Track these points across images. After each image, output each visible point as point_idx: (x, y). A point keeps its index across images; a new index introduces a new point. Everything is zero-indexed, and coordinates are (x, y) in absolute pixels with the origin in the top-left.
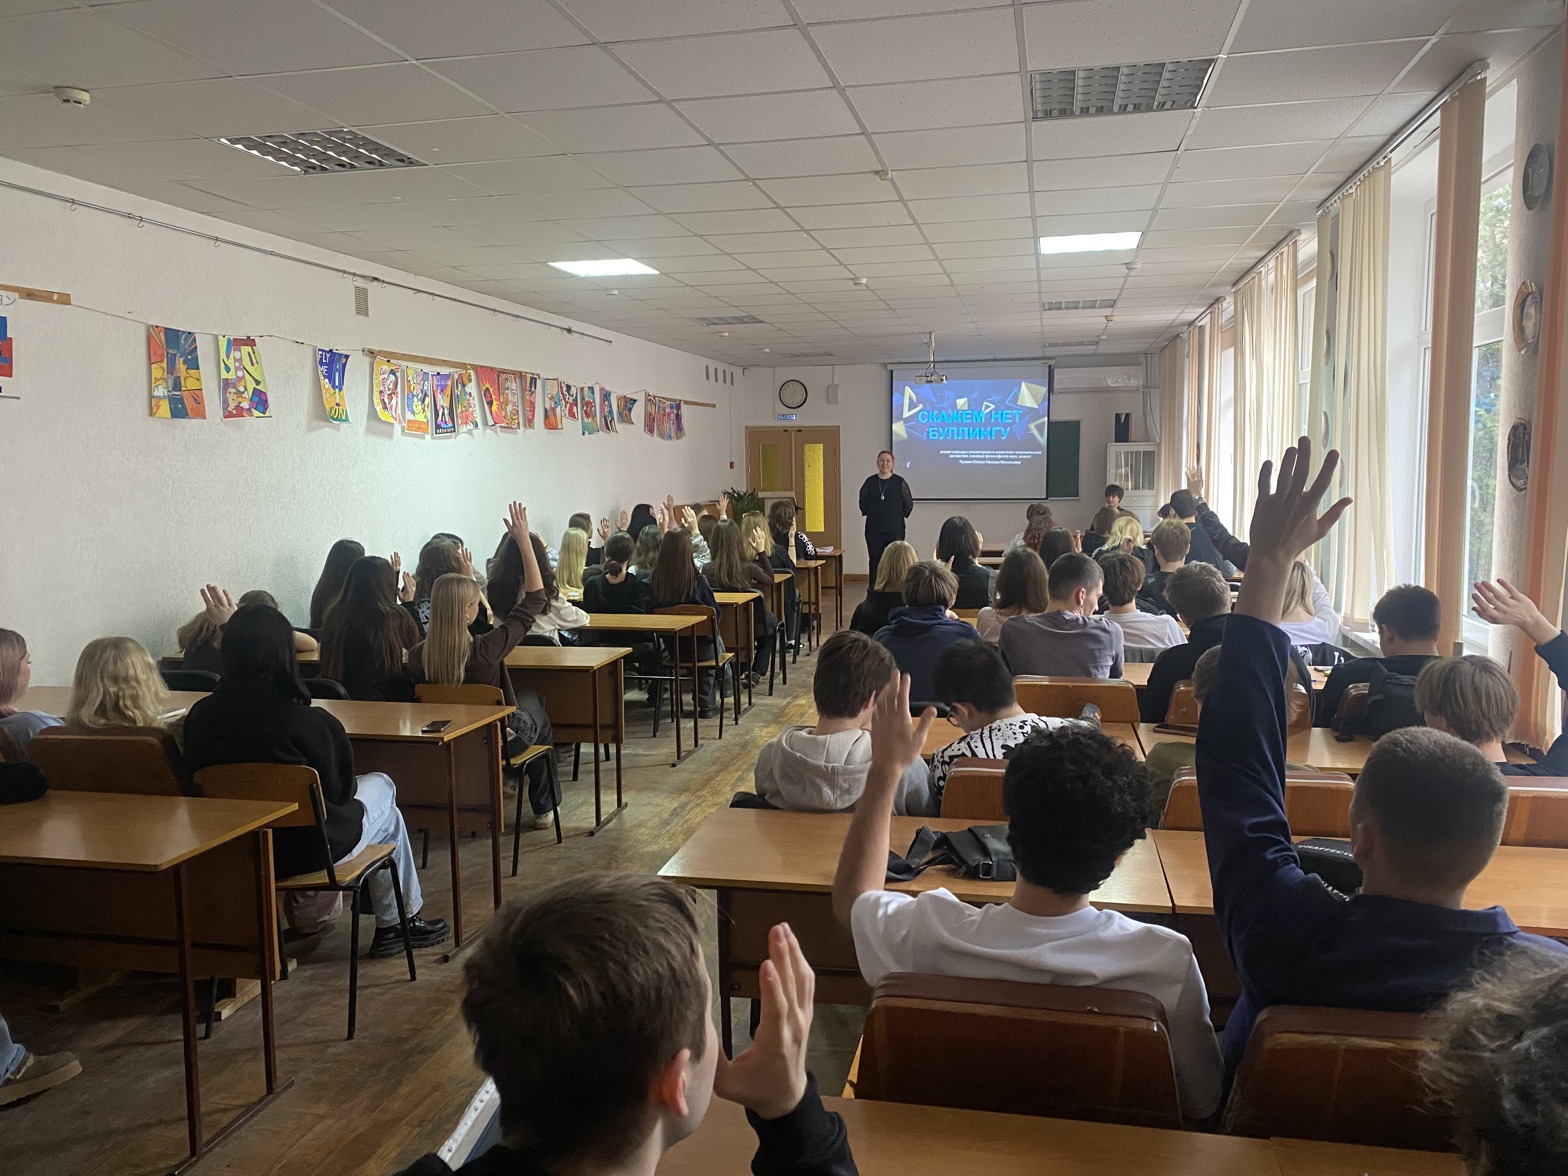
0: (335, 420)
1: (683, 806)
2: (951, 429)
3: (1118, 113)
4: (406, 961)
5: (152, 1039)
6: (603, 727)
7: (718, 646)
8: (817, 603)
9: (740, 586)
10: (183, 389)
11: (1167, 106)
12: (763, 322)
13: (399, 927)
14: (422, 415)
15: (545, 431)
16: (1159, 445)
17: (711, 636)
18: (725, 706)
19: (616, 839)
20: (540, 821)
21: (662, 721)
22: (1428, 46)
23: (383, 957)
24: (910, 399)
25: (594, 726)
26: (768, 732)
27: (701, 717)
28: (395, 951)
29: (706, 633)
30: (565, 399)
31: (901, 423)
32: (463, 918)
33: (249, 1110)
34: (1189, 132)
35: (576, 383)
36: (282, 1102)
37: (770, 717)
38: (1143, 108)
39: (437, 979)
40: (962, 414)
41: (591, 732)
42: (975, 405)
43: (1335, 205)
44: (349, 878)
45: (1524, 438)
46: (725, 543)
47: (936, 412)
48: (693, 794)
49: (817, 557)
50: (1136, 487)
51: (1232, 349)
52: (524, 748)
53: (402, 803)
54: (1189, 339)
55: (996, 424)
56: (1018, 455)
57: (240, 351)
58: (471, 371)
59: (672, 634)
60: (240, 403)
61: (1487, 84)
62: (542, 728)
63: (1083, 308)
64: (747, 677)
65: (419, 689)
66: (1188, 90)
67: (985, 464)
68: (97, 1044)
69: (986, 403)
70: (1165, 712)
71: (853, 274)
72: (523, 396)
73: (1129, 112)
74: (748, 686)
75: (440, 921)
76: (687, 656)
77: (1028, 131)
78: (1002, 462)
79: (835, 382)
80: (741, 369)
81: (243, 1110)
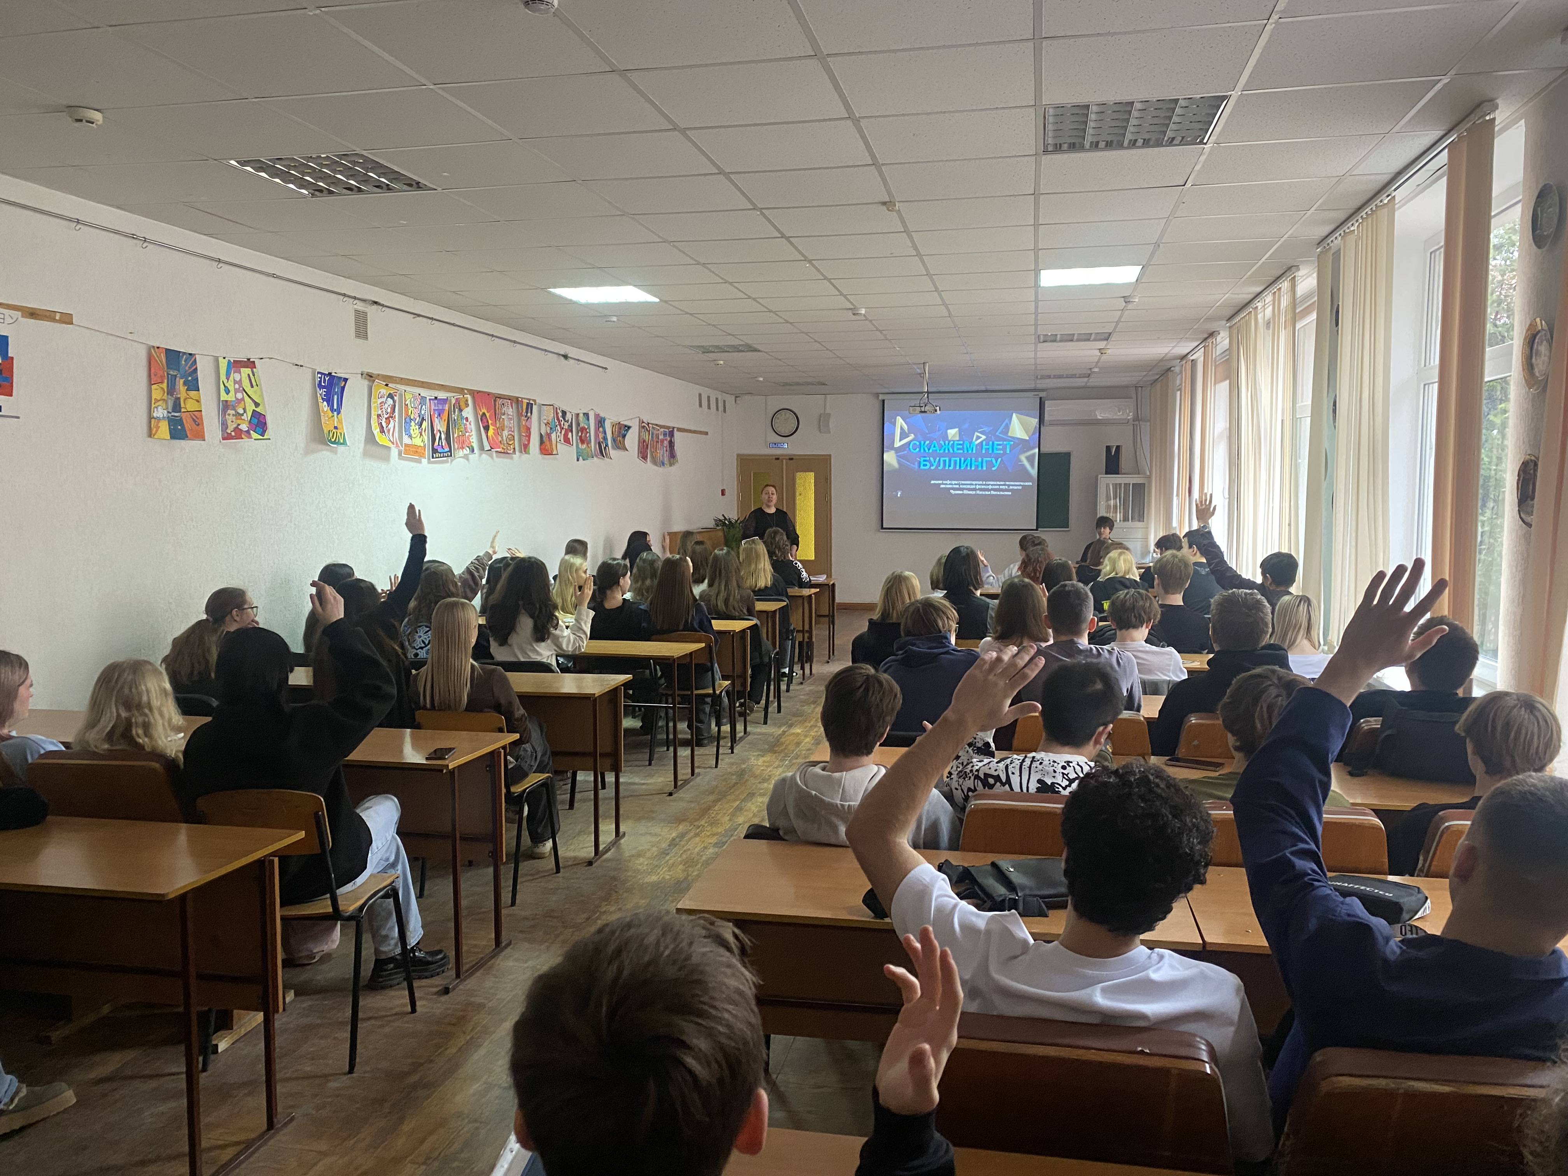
0: (333, 443)
1: (682, 836)
2: (942, 459)
3: (1128, 148)
4: (407, 992)
5: (148, 1072)
6: (602, 754)
7: (715, 674)
8: (810, 631)
9: (737, 614)
10: (183, 410)
11: (1176, 142)
12: (756, 350)
13: (398, 957)
14: (420, 439)
15: (540, 456)
16: (1149, 477)
17: (709, 664)
18: (722, 734)
19: (615, 870)
20: (537, 850)
21: (657, 750)
22: (1439, 86)
23: (383, 988)
24: (902, 428)
25: (594, 754)
26: (764, 762)
27: (697, 746)
28: (395, 982)
29: (703, 660)
30: (560, 425)
31: (893, 452)
32: (465, 948)
33: (248, 1146)
34: (1198, 167)
35: (573, 409)
36: (282, 1138)
37: (767, 747)
38: (1151, 143)
39: (439, 1011)
40: (953, 444)
41: (590, 761)
42: (967, 435)
43: (1336, 242)
44: (352, 908)
45: (1532, 475)
46: (723, 571)
47: (928, 442)
48: (691, 823)
49: (811, 585)
50: (1126, 519)
51: (1228, 381)
52: (525, 775)
53: (402, 831)
54: (1181, 372)
55: (987, 455)
56: (1009, 486)
57: (240, 373)
58: (468, 396)
59: (671, 661)
60: (239, 425)
61: (1496, 124)
62: (543, 755)
63: (1078, 340)
64: (741, 705)
66: (1199, 126)
67: (975, 494)
68: (93, 1076)
69: (976, 434)
70: (1176, 745)
71: (852, 304)
72: (519, 421)
73: (1139, 147)
74: (743, 715)
75: (440, 952)
76: (685, 685)
77: (1038, 164)
78: (993, 492)
79: (828, 411)
80: (733, 397)
81: (243, 1146)
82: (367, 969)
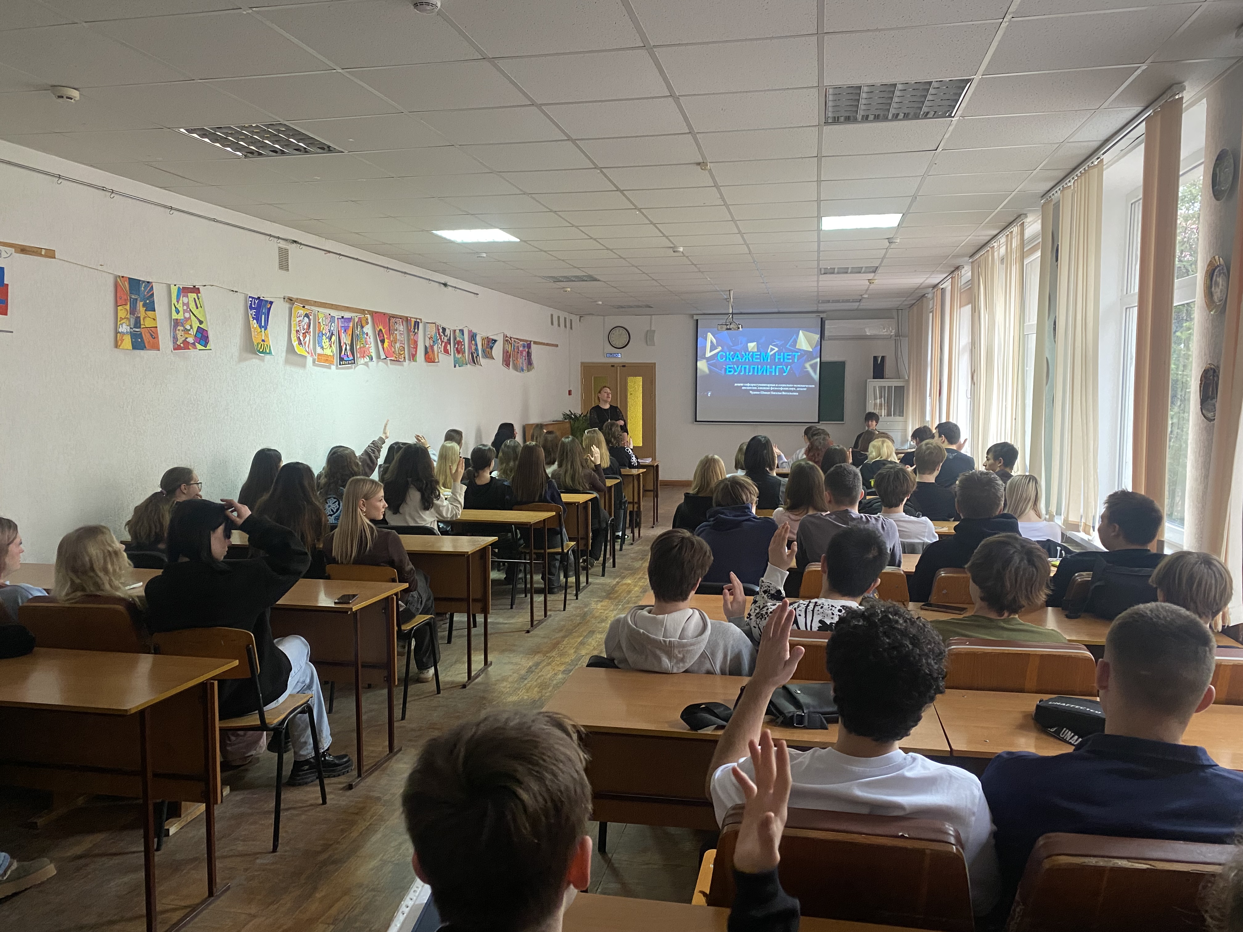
0: (261, 353)
1: (537, 664)
2: (743, 367)
3: (892, 120)
4: (319, 788)
5: (114, 850)
6: (474, 600)
7: (564, 536)
8: (639, 503)
9: (581, 489)
10: (142, 327)
11: (930, 115)
12: (596, 280)
13: (312, 760)
14: (329, 350)
15: (425, 364)
16: (908, 381)
17: (558, 529)
18: (569, 584)
19: (484, 691)
20: (422, 676)
21: (517, 596)
22: (1139, 72)
23: (300, 785)
24: (711, 342)
25: (467, 600)
26: (602, 606)
27: (549, 593)
28: (309, 780)
29: (555, 526)
30: (441, 339)
31: (705, 361)
32: (364, 753)
33: (193, 910)
34: (947, 136)
35: (450, 326)
36: (220, 903)
37: (604, 594)
38: (910, 117)
39: (344, 803)
40: (752, 355)
41: (464, 605)
42: (763, 348)
43: (1056, 195)
44: (275, 721)
45: (1214, 380)
46: (569, 453)
47: (732, 353)
48: (545, 655)
49: (639, 466)
50: (889, 414)
51: (970, 306)
52: (412, 617)
54: (933, 298)
55: (780, 363)
56: (796, 388)
57: (188, 297)
58: (368, 316)
59: (528, 526)
60: (187, 338)
61: (1184, 102)
62: (427, 601)
63: (851, 273)
64: (584, 561)
65: (329, 568)
66: (948, 103)
67: (770, 395)
68: (69, 854)
69: (771, 346)
70: (929, 593)
71: (673, 243)
72: (408, 336)
73: (900, 120)
74: (586, 569)
75: (345, 756)
76: (540, 545)
77: (820, 134)
78: (784, 393)
79: (653, 329)
80: (578, 317)
81: (189, 909)
82: (287, 770)
